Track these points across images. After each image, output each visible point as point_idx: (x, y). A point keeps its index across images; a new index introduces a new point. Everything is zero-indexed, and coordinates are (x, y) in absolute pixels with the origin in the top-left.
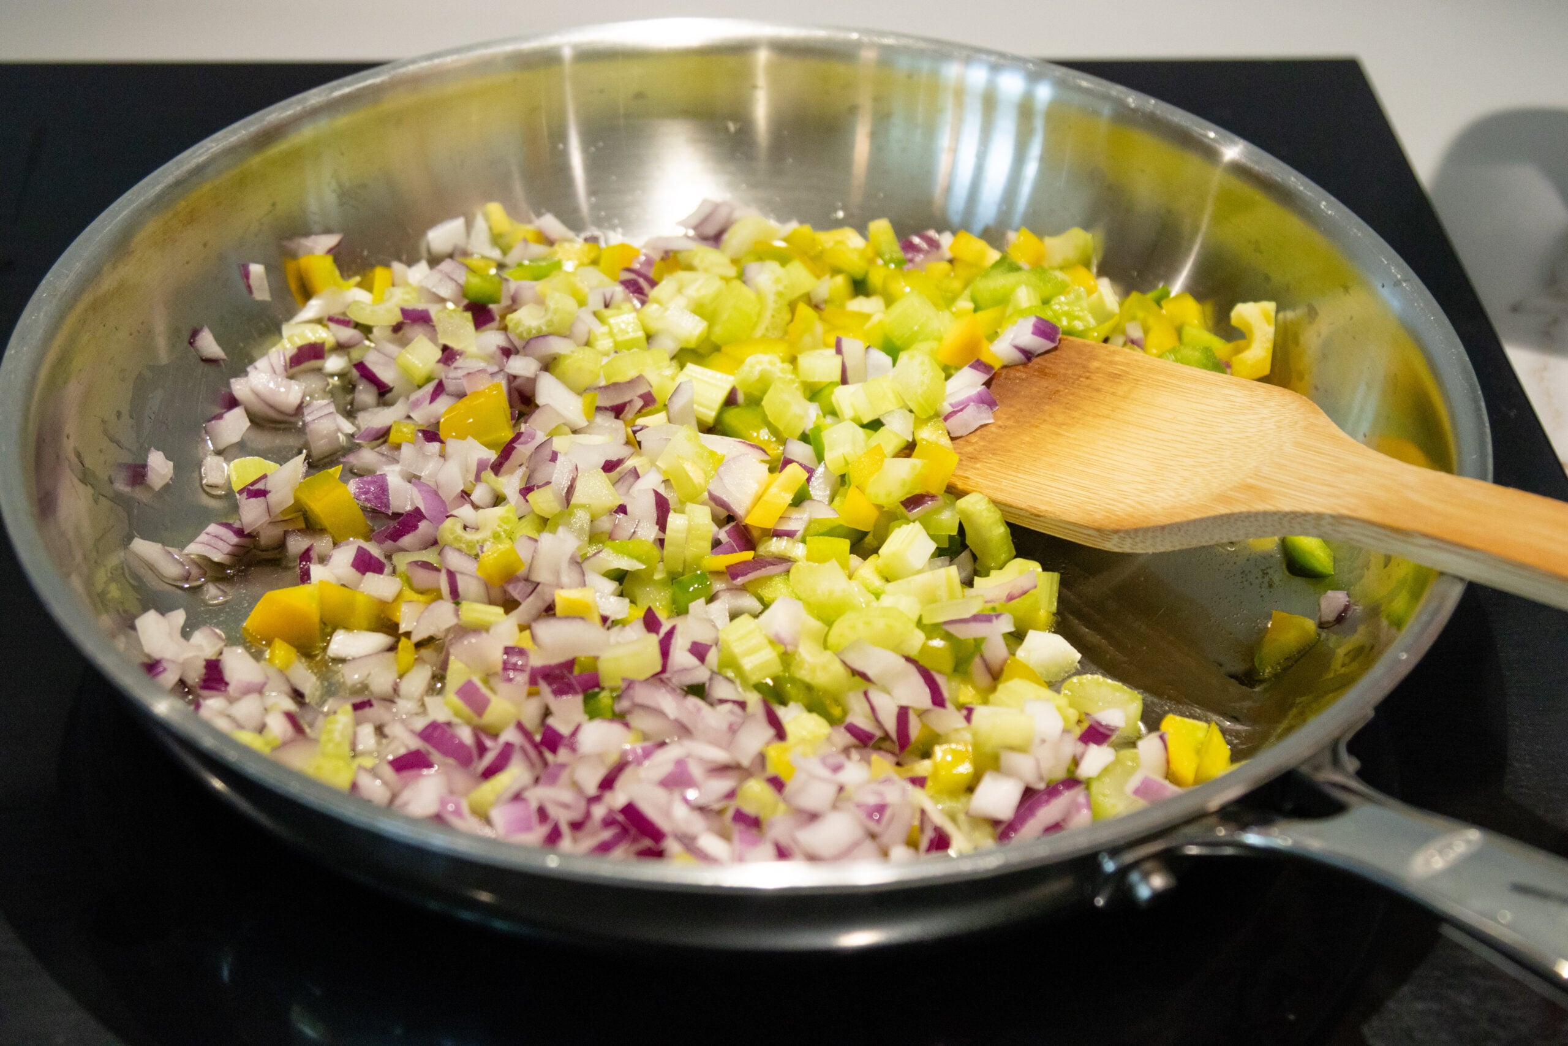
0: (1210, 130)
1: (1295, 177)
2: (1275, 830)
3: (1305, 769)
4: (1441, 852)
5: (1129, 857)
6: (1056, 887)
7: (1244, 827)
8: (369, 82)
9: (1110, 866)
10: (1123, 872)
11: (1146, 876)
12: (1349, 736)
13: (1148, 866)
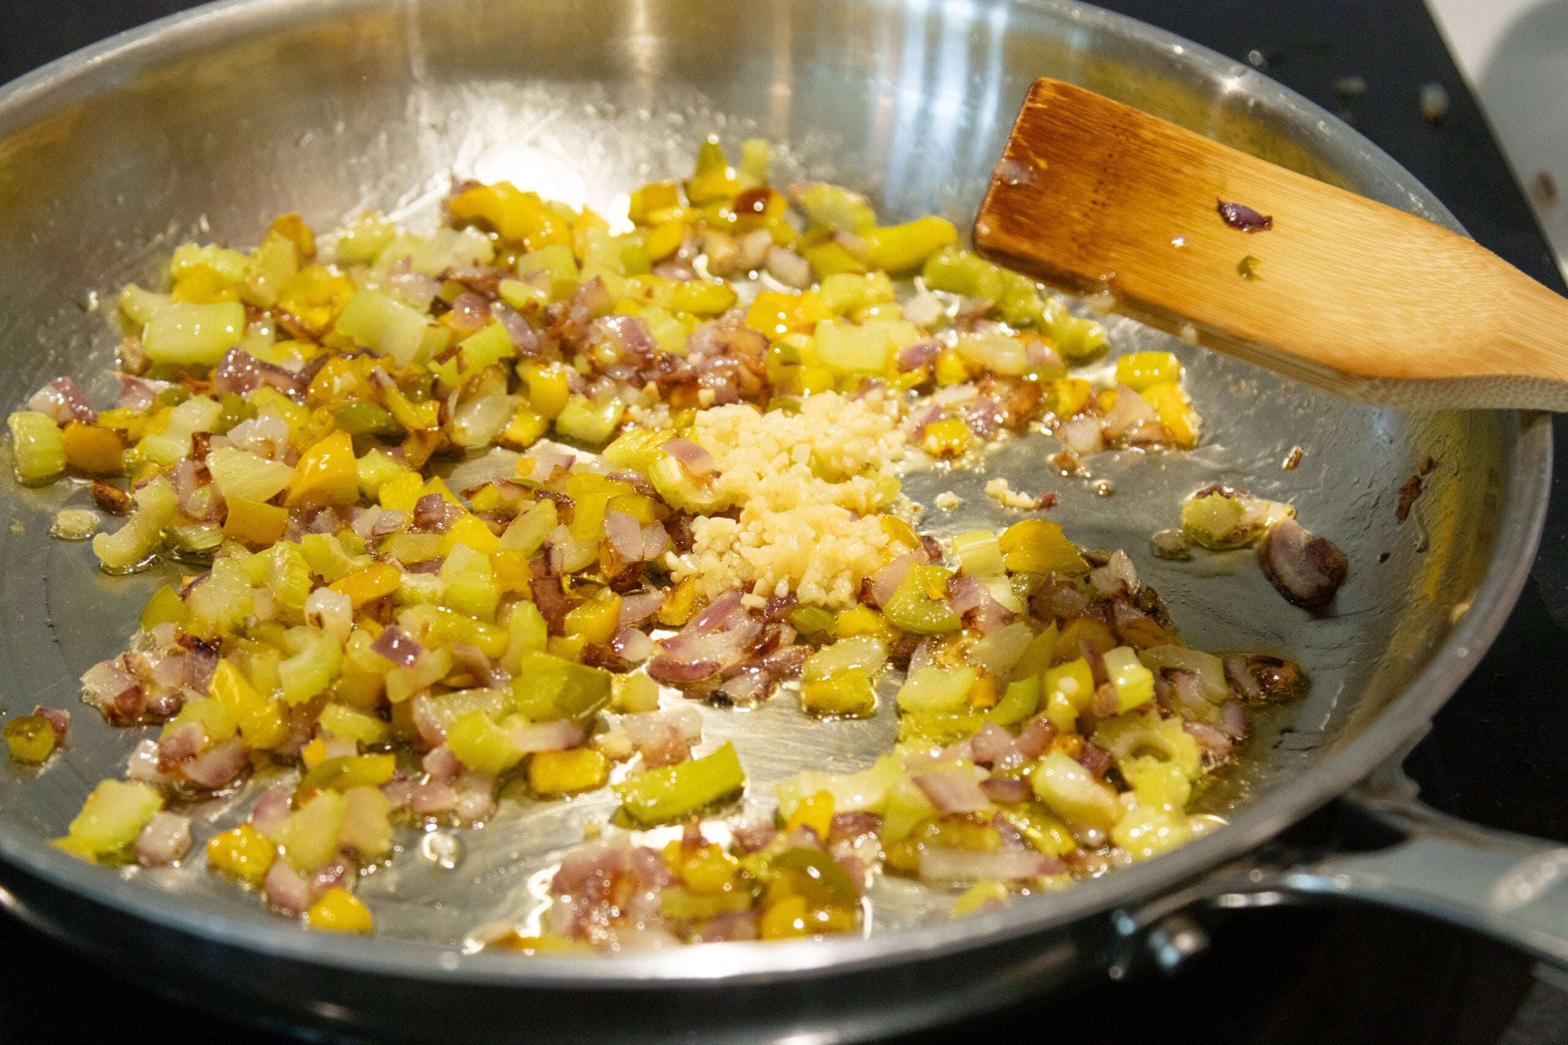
0: (1177, 43)
1: (1284, 94)
2: (1326, 868)
3: (1355, 796)
4: (1529, 879)
5: (1150, 914)
6: (1058, 956)
7: (1287, 867)
8: (137, 43)
9: (1127, 926)
10: (1143, 933)
11: (1171, 937)
12: (1404, 754)
13: (1173, 924)
